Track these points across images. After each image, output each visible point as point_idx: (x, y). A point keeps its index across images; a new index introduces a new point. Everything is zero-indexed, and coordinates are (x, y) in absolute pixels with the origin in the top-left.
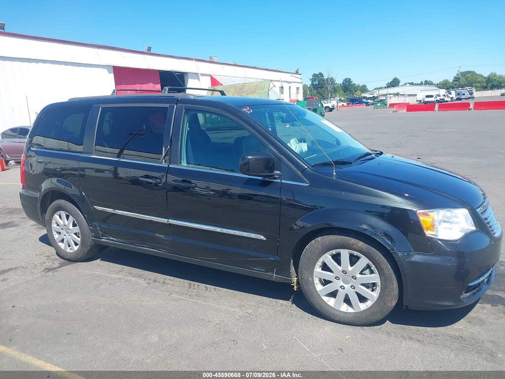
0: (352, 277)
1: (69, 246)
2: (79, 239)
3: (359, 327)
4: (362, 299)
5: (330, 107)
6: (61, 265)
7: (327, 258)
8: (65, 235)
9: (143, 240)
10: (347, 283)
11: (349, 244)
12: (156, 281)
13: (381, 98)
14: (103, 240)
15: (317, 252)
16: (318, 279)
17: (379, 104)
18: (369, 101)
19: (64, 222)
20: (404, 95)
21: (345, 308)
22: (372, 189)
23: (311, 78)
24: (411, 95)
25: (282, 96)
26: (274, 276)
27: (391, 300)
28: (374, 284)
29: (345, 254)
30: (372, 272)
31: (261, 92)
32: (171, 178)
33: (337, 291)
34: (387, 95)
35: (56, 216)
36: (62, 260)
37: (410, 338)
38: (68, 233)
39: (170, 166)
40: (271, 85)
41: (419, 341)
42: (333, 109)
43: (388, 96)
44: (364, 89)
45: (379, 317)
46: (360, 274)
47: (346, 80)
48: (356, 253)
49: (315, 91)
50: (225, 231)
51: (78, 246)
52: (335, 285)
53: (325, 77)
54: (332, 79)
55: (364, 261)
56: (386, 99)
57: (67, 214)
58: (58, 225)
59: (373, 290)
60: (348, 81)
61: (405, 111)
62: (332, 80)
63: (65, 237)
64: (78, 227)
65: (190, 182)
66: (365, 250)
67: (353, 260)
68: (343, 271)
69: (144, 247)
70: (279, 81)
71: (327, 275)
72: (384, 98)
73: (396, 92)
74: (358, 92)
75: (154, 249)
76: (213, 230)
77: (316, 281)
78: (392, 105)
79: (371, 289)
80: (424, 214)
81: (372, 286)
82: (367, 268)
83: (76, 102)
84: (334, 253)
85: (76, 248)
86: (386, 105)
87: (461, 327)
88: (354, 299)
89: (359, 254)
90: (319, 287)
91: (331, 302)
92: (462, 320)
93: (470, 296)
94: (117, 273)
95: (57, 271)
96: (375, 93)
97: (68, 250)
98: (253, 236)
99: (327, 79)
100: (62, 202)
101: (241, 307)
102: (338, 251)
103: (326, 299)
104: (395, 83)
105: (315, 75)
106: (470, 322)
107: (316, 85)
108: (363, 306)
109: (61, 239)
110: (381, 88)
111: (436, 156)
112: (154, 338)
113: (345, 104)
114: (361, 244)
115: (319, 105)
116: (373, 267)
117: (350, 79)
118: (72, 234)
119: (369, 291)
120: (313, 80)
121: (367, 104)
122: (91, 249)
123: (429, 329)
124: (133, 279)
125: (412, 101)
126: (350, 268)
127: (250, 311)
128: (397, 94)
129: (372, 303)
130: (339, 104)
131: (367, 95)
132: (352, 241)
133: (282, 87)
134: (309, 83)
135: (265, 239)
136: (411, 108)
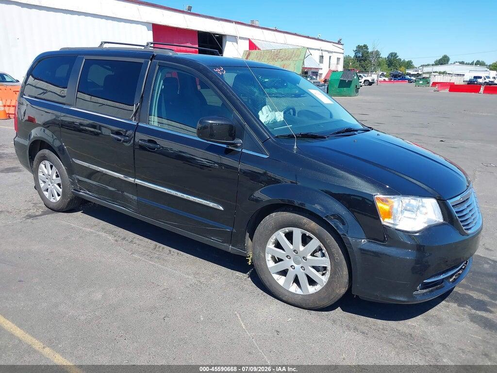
0: (304, 257)
1: (53, 196)
2: (61, 190)
3: (306, 310)
4: (312, 282)
5: (370, 81)
6: (44, 213)
7: (280, 235)
8: (49, 185)
9: (113, 197)
10: (298, 263)
11: (300, 223)
12: (124, 239)
13: (424, 76)
14: (81, 193)
15: (271, 227)
16: (270, 256)
17: (421, 82)
18: (412, 78)
19: (48, 172)
20: (450, 74)
21: (294, 288)
22: (330, 167)
23: (355, 49)
24: (458, 75)
25: (321, 66)
26: (230, 248)
27: (340, 287)
28: (325, 268)
29: (297, 233)
30: (323, 255)
31: (296, 59)
32: (140, 137)
33: (287, 270)
34: (431, 73)
35: (42, 166)
36: (47, 209)
37: (356, 329)
38: (52, 183)
39: (140, 124)
40: (308, 53)
41: (363, 333)
42: (373, 83)
43: (433, 74)
44: (409, 65)
45: (327, 303)
46: (311, 255)
47: (391, 54)
48: (308, 234)
49: (358, 63)
50: (185, 196)
51: (60, 197)
52: (286, 264)
53: (370, 50)
54: (377, 51)
55: (315, 243)
56: (429, 77)
57: (51, 164)
58: (43, 175)
59: (323, 274)
60: (393, 55)
61: (447, 90)
62: (377, 54)
63: (49, 186)
64: (59, 178)
65: (155, 143)
66: (317, 232)
67: (305, 240)
68: (294, 251)
69: (114, 204)
70: (319, 50)
71: (279, 253)
72: (427, 76)
73: (442, 71)
74: (403, 68)
75: (123, 207)
76: (174, 194)
77: (268, 257)
78: (434, 84)
79: (321, 273)
80: (382, 200)
81: (322, 270)
82: (319, 250)
83: (66, 51)
84: (287, 231)
85: (58, 198)
86: (428, 83)
87: (415, 324)
88: (304, 280)
89: (312, 236)
90: (270, 264)
91: (281, 280)
92: (419, 317)
93: (426, 293)
94: (92, 227)
95: (37, 219)
96: (420, 70)
97: (52, 200)
98: (211, 204)
99: (372, 53)
100: (46, 152)
101: (196, 274)
102: (291, 229)
103: (276, 277)
104: (444, 61)
105: (359, 47)
106: (426, 320)
107: (359, 57)
108: (312, 290)
109: (45, 188)
110: (428, 65)
111: (461, 140)
112: (98, 296)
113: (387, 79)
114: (313, 225)
115: (355, 77)
116: (324, 251)
117: (396, 54)
118: (55, 185)
119: (318, 274)
120: (356, 52)
121: (410, 81)
122: (71, 200)
123: (379, 321)
124: (104, 235)
125: (458, 81)
126: (302, 248)
127: (202, 280)
128: (444, 73)
129: (321, 288)
130: (380, 79)
131: (411, 72)
132: (305, 220)
133: (323, 56)
134: (352, 55)
135: (223, 209)
136: (454, 88)
